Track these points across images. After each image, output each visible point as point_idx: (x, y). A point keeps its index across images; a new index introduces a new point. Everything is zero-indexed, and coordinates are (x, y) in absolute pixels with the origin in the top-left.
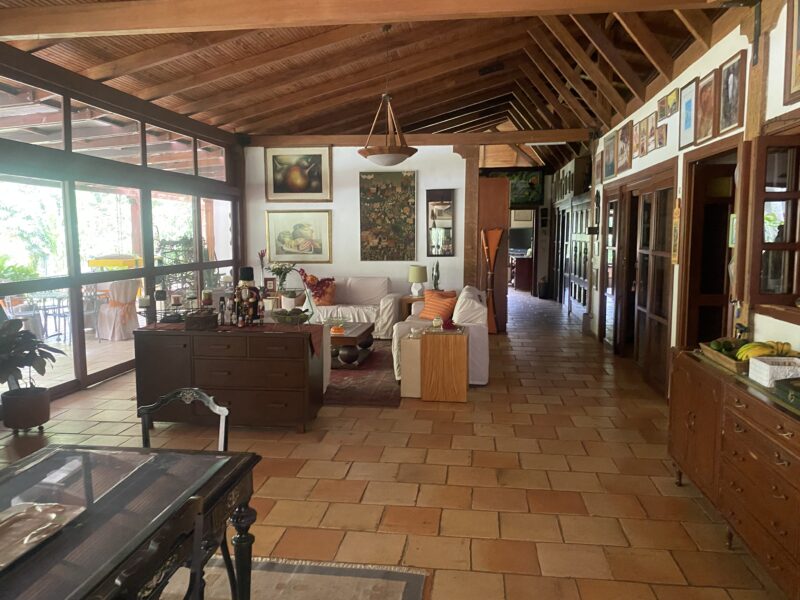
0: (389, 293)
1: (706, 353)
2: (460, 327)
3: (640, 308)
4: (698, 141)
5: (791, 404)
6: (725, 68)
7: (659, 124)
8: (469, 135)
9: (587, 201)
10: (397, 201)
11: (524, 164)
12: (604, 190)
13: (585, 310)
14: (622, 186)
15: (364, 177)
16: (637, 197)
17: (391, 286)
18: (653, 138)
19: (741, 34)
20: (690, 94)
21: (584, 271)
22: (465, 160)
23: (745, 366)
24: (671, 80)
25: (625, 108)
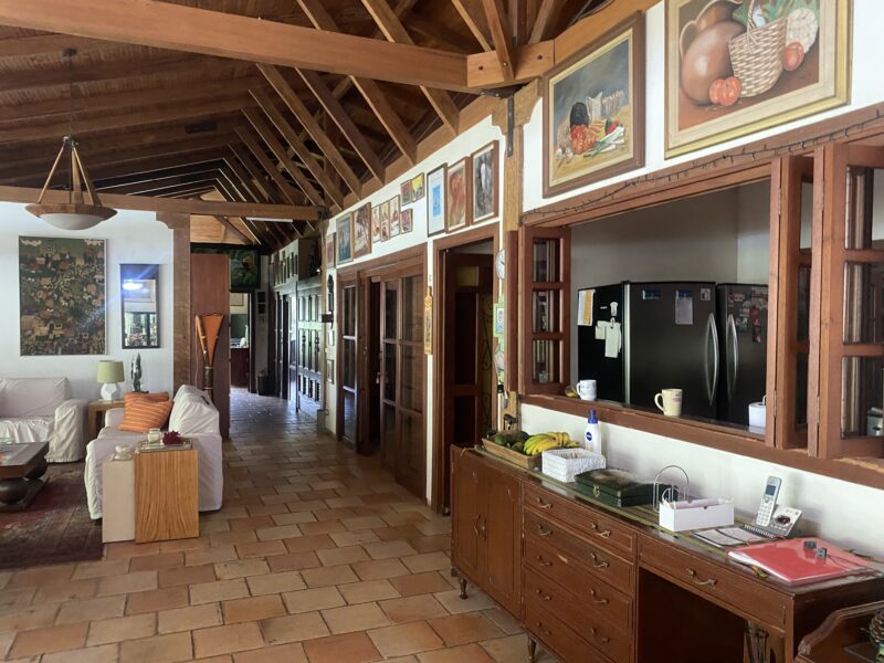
0: (66, 399)
1: (488, 449)
2: (187, 440)
3: (386, 401)
4: (450, 229)
5: (596, 499)
6: (476, 157)
7: (403, 209)
8: (173, 202)
9: (316, 285)
10: (77, 276)
11: (233, 240)
12: (339, 276)
13: (318, 406)
14: (360, 271)
15: (26, 243)
16: (379, 283)
17: (68, 390)
18: (396, 222)
19: (493, 124)
20: (438, 180)
21: (316, 363)
22: (172, 230)
23: (537, 461)
24: (415, 164)
25: (361, 188)
